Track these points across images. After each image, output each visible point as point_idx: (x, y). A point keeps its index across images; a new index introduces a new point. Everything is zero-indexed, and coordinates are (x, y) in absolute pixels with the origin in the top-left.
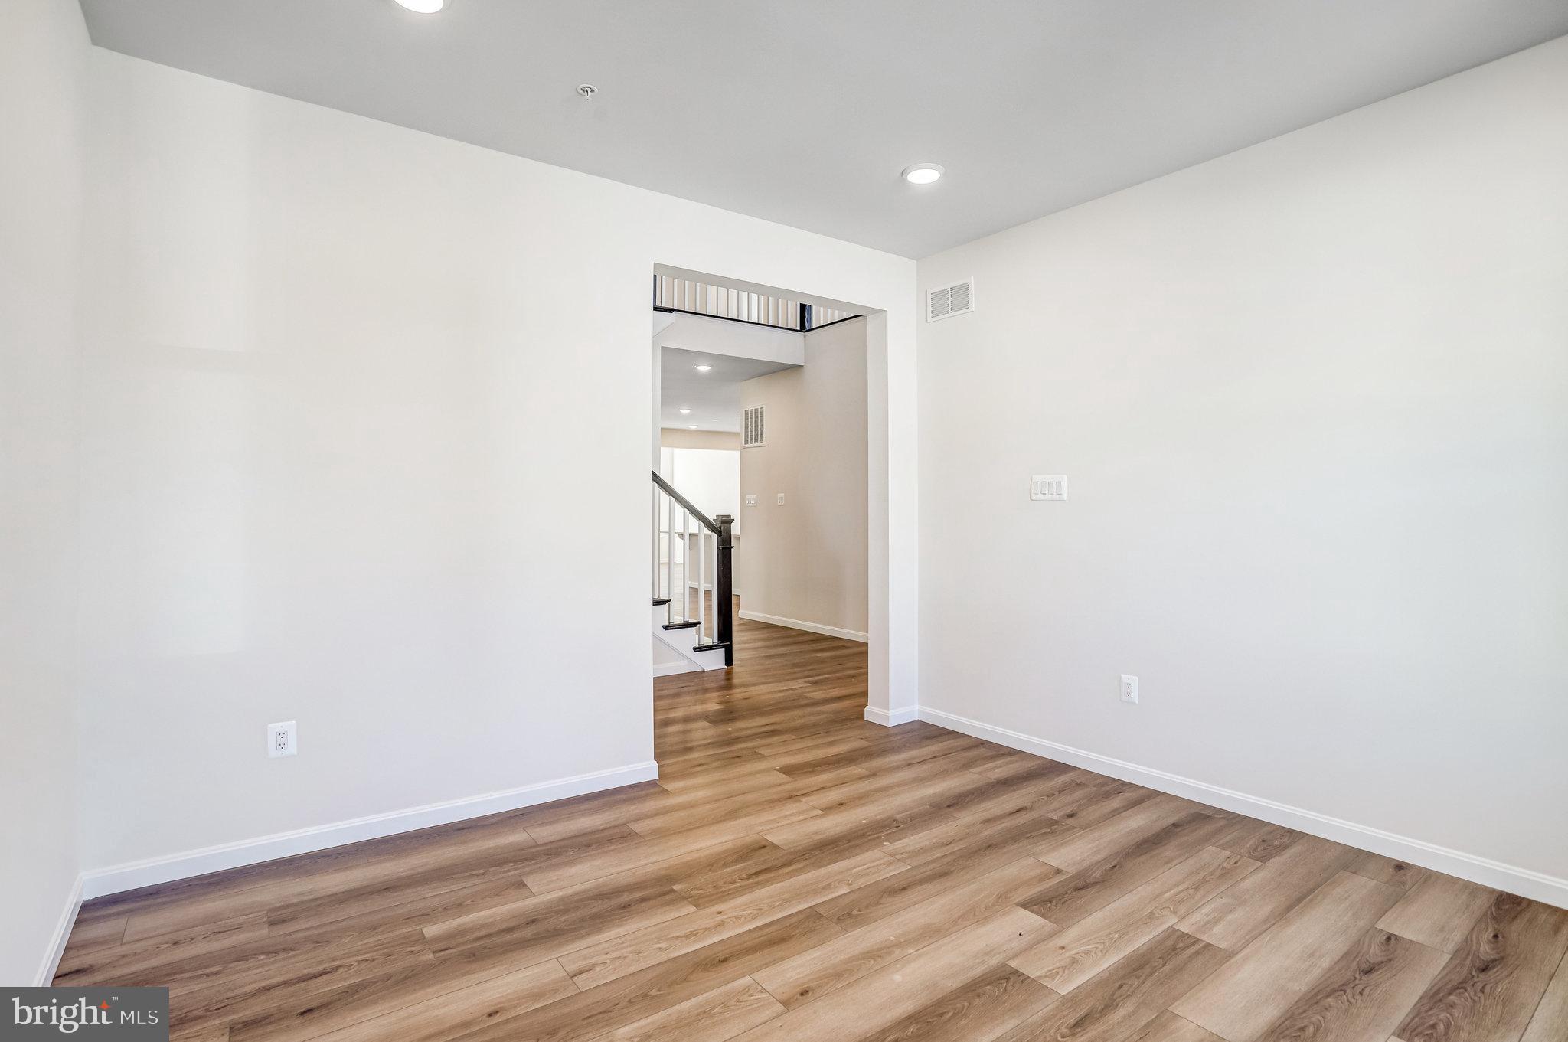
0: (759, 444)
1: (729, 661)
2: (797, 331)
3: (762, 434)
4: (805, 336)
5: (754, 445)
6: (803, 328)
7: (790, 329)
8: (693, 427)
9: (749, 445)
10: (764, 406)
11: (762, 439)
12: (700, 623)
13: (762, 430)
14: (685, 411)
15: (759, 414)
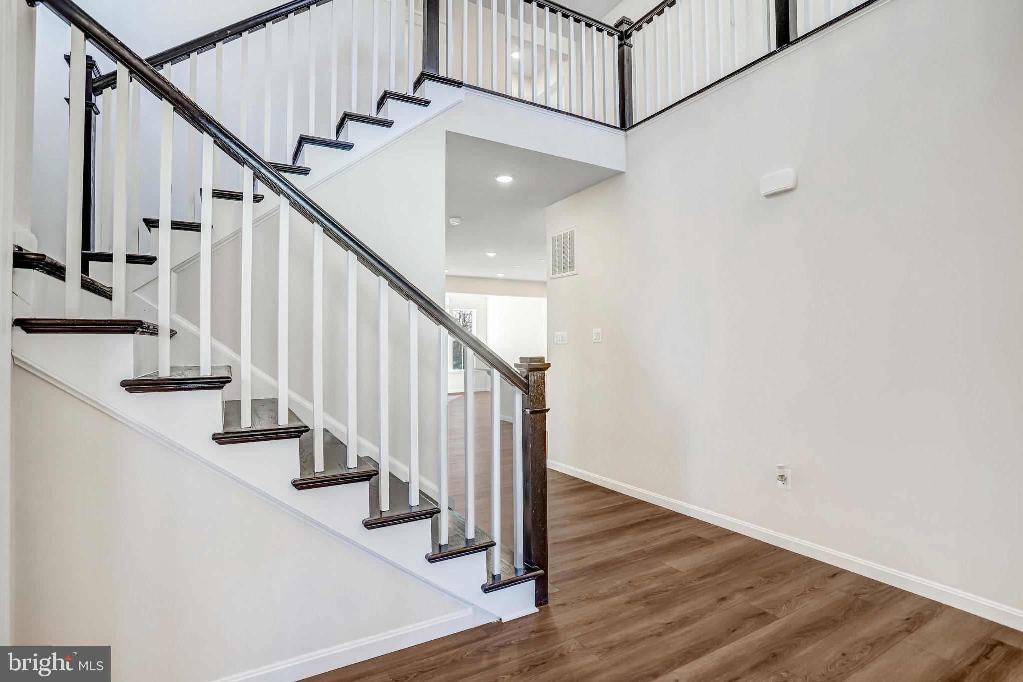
0: (569, 273)
1: (542, 598)
2: (615, 128)
3: (572, 262)
4: (626, 137)
5: (563, 274)
6: (625, 123)
7: (608, 126)
8: (500, 275)
9: (557, 275)
10: (574, 229)
11: (572, 268)
12: (493, 544)
13: (572, 257)
14: (491, 255)
15: (569, 239)
